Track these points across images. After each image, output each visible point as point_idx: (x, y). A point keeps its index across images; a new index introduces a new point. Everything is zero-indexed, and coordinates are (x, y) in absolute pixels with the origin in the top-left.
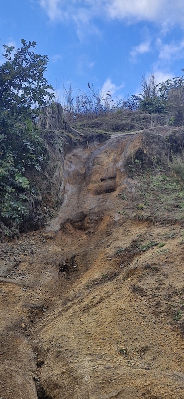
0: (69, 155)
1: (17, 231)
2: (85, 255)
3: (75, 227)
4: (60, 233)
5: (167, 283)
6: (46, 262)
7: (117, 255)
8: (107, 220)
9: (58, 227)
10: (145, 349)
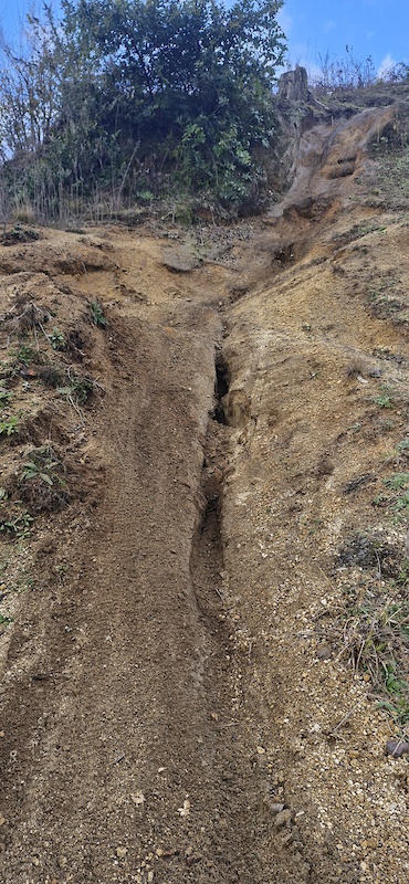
0: (308, 133)
1: (236, 214)
2: (305, 243)
3: (300, 215)
4: (282, 219)
5: (372, 266)
6: (261, 249)
7: (332, 240)
8: (336, 206)
9: (280, 213)
10: (330, 328)
